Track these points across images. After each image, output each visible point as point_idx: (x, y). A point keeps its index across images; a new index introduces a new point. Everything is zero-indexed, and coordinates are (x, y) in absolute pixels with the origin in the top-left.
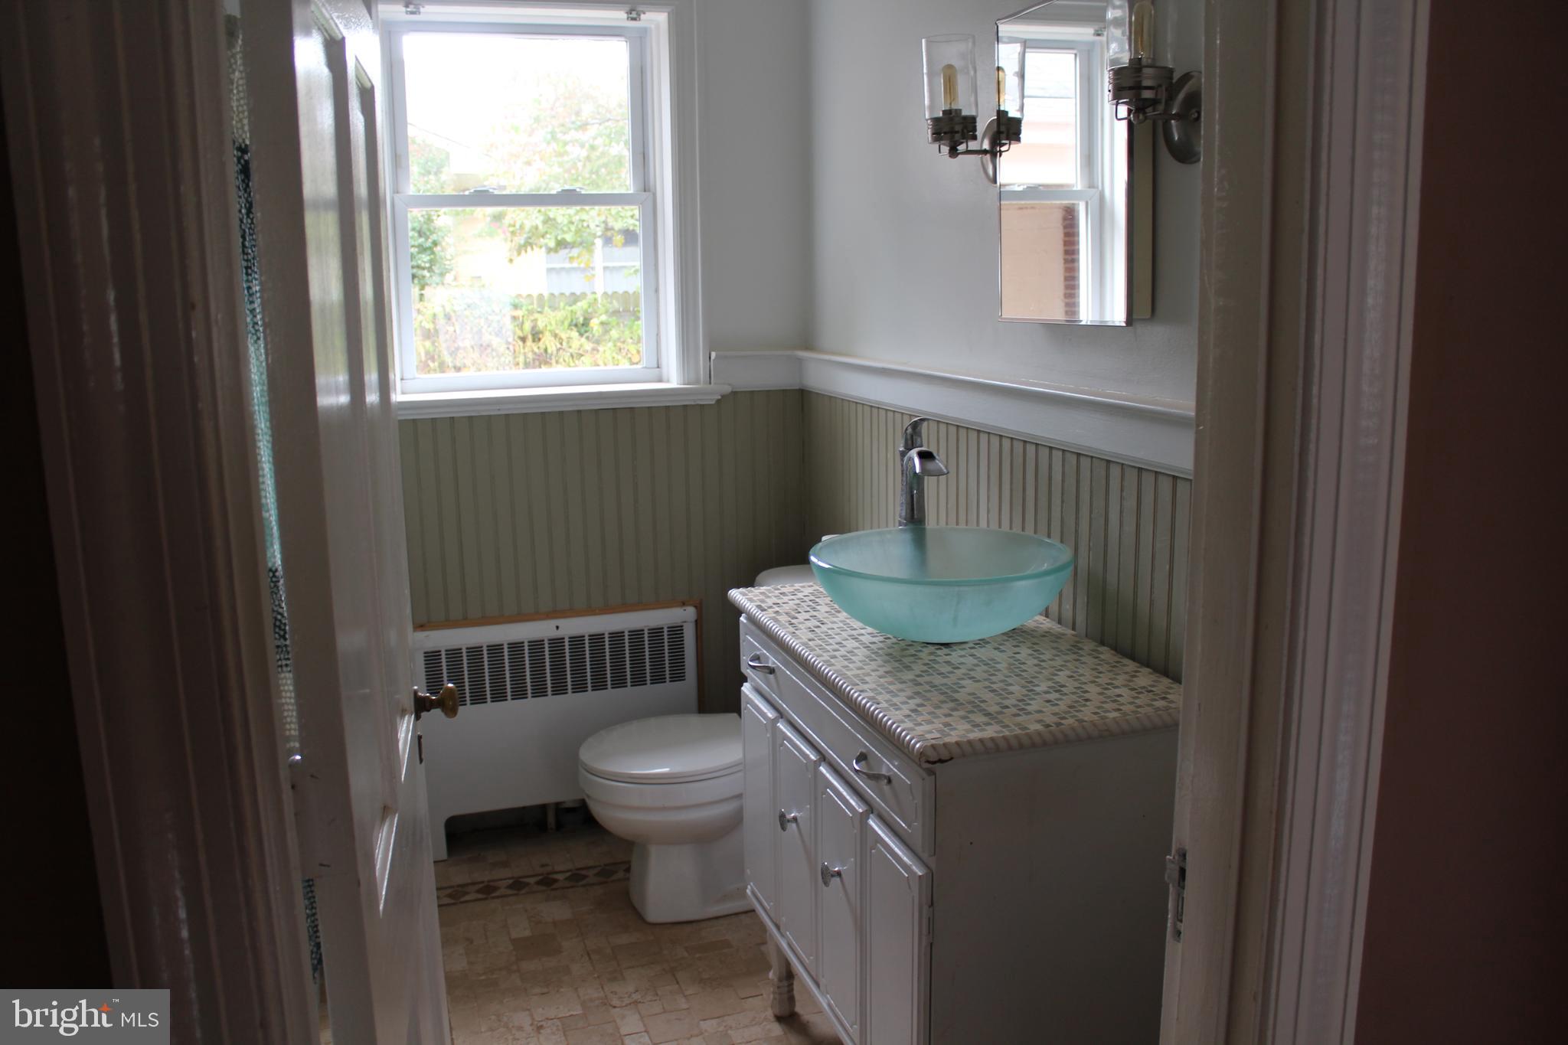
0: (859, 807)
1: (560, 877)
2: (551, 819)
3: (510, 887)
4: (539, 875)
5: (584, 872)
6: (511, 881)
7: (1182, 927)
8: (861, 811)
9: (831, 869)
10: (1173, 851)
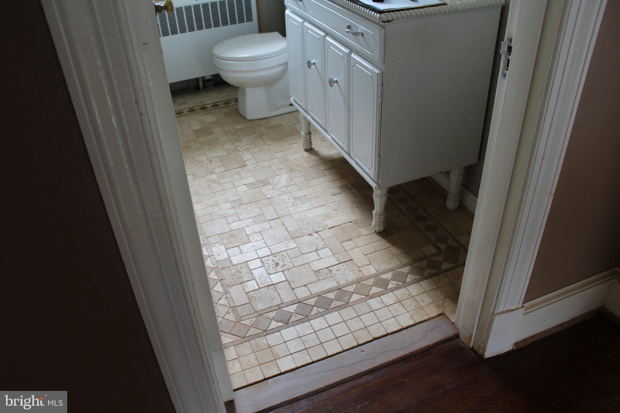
0: (346, 50)
1: (209, 106)
2: (201, 84)
3: (189, 111)
4: (199, 106)
5: (218, 104)
6: (188, 109)
7: (507, 73)
8: (347, 52)
9: (334, 80)
10: (505, 39)
